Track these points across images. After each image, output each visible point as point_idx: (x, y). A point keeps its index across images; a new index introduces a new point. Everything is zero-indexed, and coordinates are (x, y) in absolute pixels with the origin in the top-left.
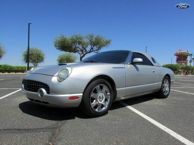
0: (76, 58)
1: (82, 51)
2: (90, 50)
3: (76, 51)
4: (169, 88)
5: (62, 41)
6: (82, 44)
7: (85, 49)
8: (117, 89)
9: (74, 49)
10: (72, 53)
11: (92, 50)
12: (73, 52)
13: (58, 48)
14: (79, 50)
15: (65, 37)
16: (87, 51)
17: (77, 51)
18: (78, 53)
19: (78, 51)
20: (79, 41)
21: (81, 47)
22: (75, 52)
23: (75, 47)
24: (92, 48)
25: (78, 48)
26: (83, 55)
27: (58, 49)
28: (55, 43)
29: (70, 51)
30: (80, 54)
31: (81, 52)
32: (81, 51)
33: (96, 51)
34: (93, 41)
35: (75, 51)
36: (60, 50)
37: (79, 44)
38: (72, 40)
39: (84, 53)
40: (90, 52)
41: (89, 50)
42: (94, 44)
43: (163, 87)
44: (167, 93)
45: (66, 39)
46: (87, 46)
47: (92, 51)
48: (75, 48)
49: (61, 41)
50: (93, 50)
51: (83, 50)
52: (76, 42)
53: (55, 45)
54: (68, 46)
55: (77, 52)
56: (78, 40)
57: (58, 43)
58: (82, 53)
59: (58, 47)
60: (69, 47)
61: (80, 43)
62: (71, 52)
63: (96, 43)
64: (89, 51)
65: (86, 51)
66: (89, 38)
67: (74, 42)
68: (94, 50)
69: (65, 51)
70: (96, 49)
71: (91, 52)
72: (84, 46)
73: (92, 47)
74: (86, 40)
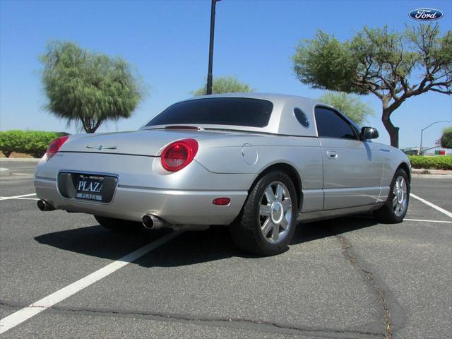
0: (363, 111)
1: (391, 87)
2: (423, 84)
3: (370, 88)
5: (322, 55)
6: (390, 63)
7: (402, 79)
9: (364, 82)
10: (353, 96)
11: (428, 83)
12: (356, 91)
13: (305, 78)
14: (379, 84)
15: (330, 41)
16: (411, 86)
17: (374, 88)
18: (377, 94)
19: (377, 87)
20: (381, 53)
21: (386, 73)
22: (364, 92)
23: (367, 73)
24: (429, 77)
25: (377, 76)
26: (393, 101)
27: (305, 82)
28: (297, 61)
29: (347, 89)
30: (381, 97)
31: (387, 92)
32: (388, 87)
33: (444, 89)
34: (435, 52)
35: (363, 87)
36: (311, 85)
37: (381, 62)
38: (356, 49)
39: (399, 95)
40: (421, 91)
41: (419, 82)
42: (438, 61)
45: (333, 46)
46: (409, 71)
47: (429, 88)
48: (365, 77)
49: (316, 54)
50: (432, 85)
51: (394, 85)
52: (371, 55)
53: (297, 69)
54: (340, 71)
55: (374, 92)
56: (377, 50)
57: (308, 62)
58: (392, 94)
59: (307, 75)
60: (346, 74)
61: (384, 58)
62: (348, 91)
63: (447, 55)
64: (417, 88)
65: (405, 86)
66: (419, 39)
67: (364, 55)
68: (436, 82)
69: (330, 87)
70: (443, 80)
71: (426, 90)
72: (400, 70)
73: (431, 71)
74: (408, 48)
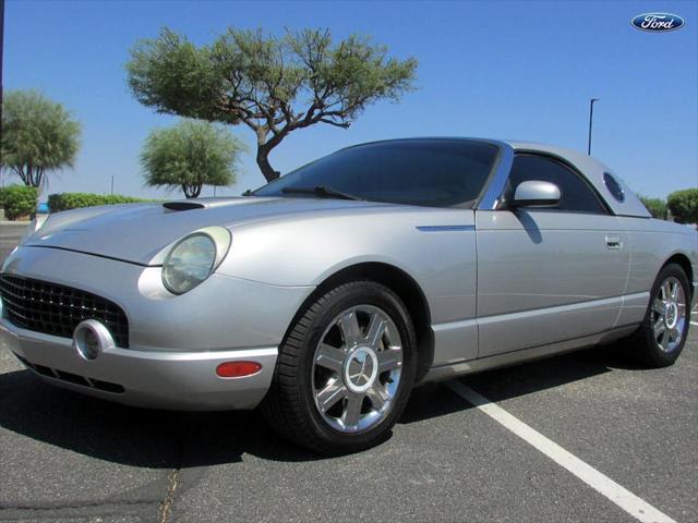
0: (235, 147)
1: (269, 115)
2: (311, 112)
3: (240, 116)
4: (683, 321)
5: (169, 65)
6: (267, 81)
7: (283, 105)
8: (435, 328)
9: (231, 106)
10: (217, 125)
11: (317, 112)
12: (221, 119)
13: (146, 97)
14: (253, 110)
15: (181, 44)
16: (296, 115)
17: (246, 115)
18: (249, 124)
19: (250, 114)
20: (252, 67)
21: (261, 95)
22: (232, 121)
23: (236, 94)
24: (319, 104)
25: (249, 99)
26: (271, 135)
27: (146, 103)
28: (133, 72)
29: (208, 116)
30: (255, 129)
31: (263, 122)
32: (264, 115)
33: (339, 120)
34: (325, 69)
35: (232, 114)
36: (155, 108)
37: (254, 79)
38: (219, 59)
39: (280, 127)
40: (308, 121)
41: (306, 110)
42: (329, 82)
43: (653, 314)
44: (672, 345)
45: (186, 53)
46: (293, 93)
47: (319, 118)
48: (232, 100)
49: (162, 62)
50: (322, 114)
51: (272, 112)
52: (240, 69)
53: (134, 83)
54: (196, 90)
55: (244, 120)
56: (247, 61)
57: (150, 74)
58: (270, 126)
59: (149, 94)
60: (204, 93)
61: (257, 74)
62: (211, 119)
63: (341, 75)
64: (303, 118)
65: (288, 115)
66: (305, 49)
67: (229, 69)
68: (328, 110)
69: (182, 111)
70: (337, 108)
71: (315, 121)
72: (280, 91)
73: (320, 95)
74: (290, 62)
